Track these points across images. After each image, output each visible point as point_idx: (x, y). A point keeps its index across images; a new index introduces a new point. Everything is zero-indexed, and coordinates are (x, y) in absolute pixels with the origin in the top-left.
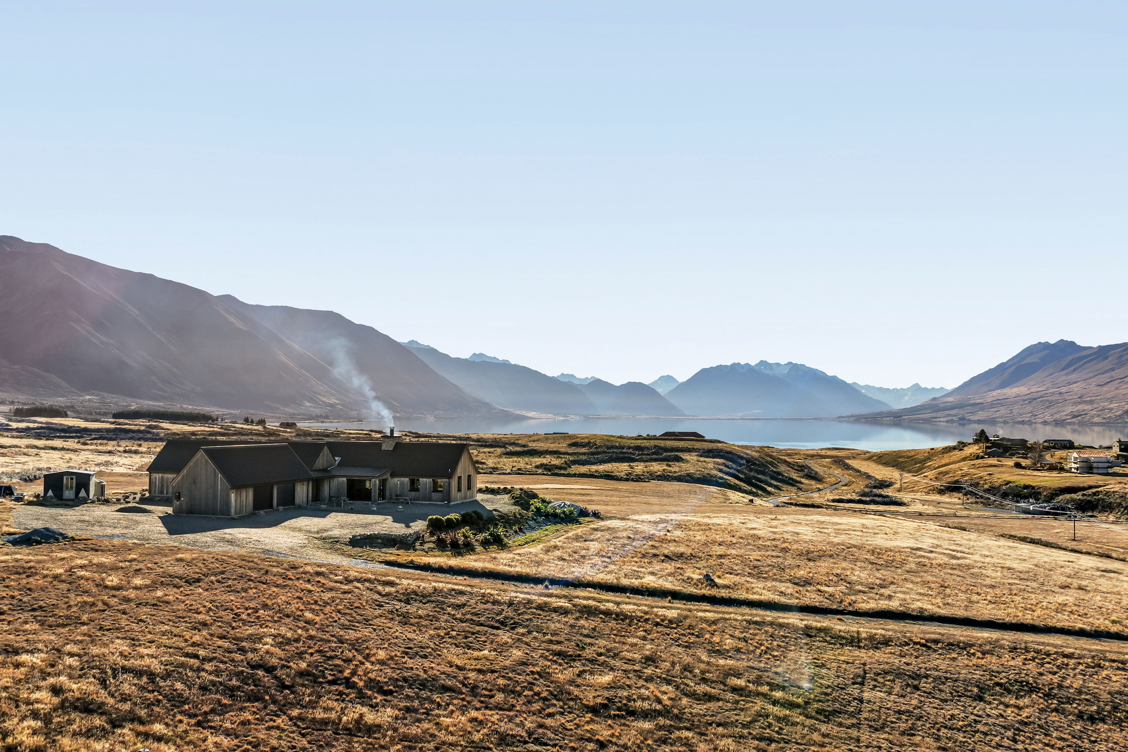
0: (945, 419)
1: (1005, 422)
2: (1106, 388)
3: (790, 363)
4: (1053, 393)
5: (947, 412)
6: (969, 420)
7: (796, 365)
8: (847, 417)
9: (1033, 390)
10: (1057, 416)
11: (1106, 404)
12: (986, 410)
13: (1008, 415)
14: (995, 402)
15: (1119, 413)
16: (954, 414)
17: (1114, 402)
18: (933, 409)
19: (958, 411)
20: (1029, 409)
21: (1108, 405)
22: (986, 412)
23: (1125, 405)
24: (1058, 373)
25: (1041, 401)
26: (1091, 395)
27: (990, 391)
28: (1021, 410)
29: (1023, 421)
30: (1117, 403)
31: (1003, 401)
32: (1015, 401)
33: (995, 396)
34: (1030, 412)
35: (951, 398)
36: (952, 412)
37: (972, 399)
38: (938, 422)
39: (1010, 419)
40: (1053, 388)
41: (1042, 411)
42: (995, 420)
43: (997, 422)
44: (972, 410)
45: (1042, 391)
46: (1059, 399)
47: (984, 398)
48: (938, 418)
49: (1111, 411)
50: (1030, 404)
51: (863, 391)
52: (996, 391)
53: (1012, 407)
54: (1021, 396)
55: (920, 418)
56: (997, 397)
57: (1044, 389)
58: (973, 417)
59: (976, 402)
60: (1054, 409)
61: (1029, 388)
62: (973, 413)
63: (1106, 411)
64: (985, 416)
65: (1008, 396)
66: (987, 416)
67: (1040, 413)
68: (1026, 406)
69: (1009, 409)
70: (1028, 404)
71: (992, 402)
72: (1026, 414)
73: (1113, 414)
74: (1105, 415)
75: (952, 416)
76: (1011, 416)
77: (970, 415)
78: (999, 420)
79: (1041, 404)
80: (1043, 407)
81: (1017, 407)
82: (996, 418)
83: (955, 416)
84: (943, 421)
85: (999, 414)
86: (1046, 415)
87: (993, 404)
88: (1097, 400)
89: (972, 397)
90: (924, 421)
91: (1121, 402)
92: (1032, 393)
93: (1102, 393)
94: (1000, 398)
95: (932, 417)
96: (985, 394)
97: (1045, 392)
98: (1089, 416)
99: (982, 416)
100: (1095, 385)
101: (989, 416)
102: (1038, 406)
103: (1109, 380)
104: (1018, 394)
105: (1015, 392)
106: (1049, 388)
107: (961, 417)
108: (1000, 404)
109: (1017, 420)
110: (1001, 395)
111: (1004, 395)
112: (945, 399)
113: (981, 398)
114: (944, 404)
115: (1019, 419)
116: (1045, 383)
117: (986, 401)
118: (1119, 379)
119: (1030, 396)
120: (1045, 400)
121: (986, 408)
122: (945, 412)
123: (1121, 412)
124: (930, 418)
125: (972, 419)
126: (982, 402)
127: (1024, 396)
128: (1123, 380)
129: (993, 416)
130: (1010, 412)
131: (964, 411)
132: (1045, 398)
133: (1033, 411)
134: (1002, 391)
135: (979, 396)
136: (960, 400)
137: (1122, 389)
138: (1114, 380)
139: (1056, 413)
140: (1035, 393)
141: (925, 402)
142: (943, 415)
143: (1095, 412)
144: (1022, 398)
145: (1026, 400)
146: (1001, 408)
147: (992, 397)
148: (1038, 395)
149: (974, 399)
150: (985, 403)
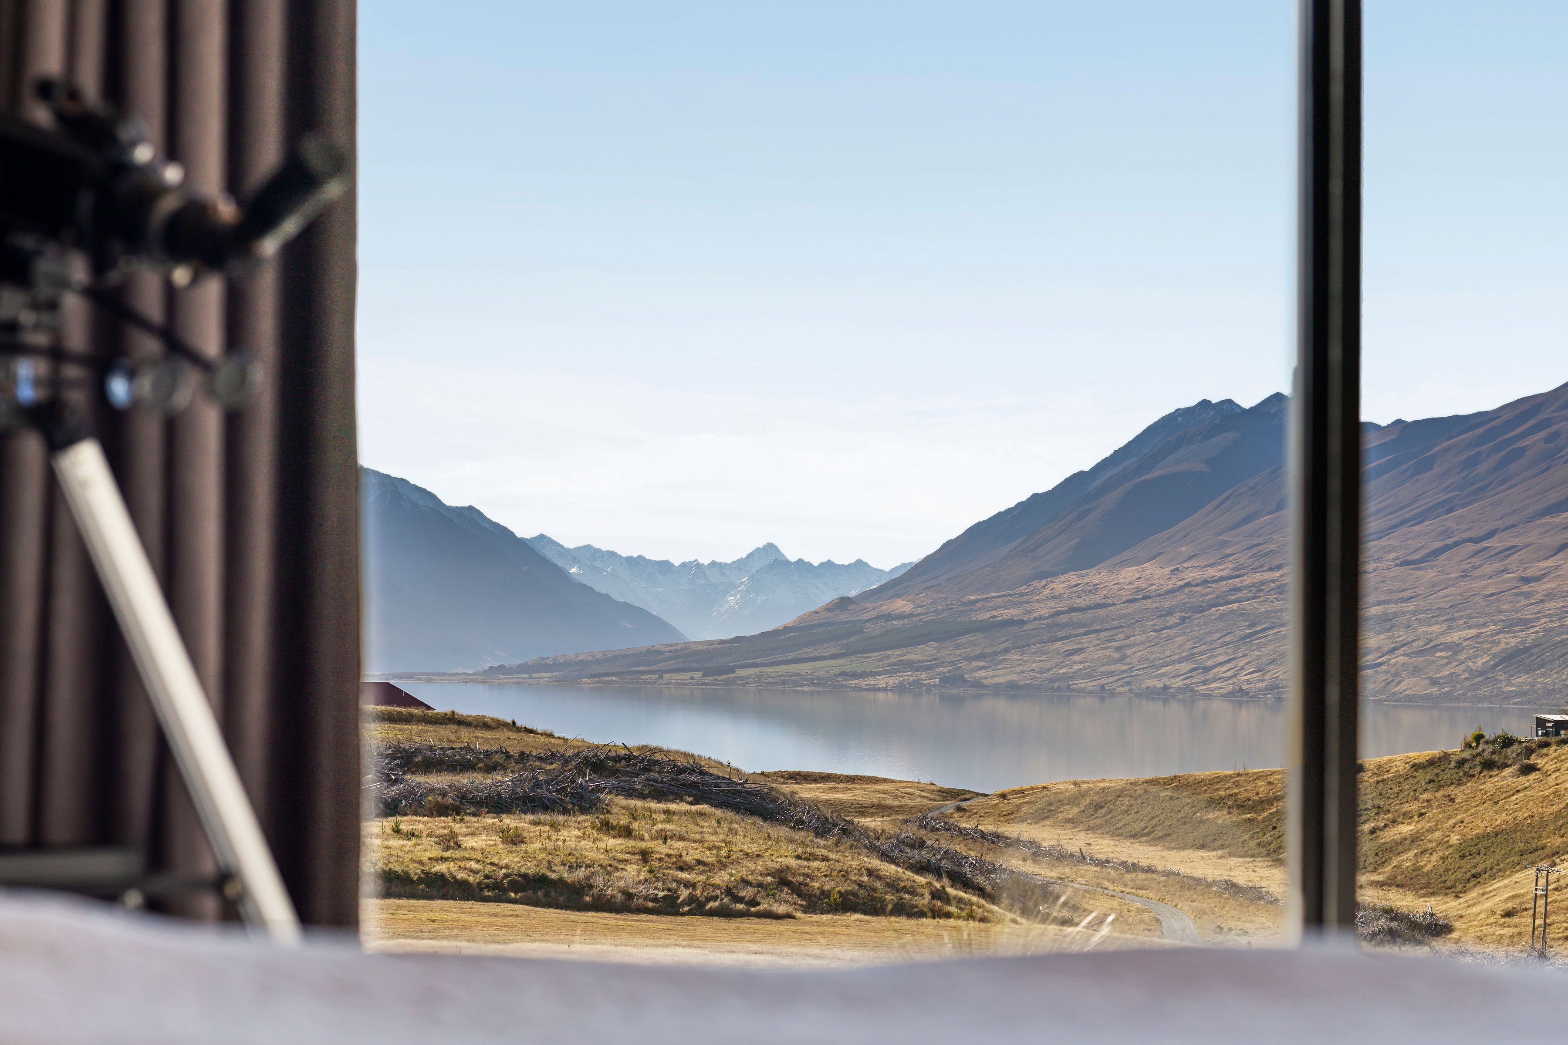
0: (892, 681)
1: (1103, 693)
2: (1429, 574)
4: (1259, 587)
5: (896, 655)
6: (978, 684)
9: (1192, 575)
10: (1279, 673)
11: (1436, 628)
12: (1034, 649)
13: (1112, 668)
14: (1063, 619)
15: (1480, 662)
16: (923, 661)
17: (1461, 622)
18: (845, 641)
19: (935, 648)
20: (1180, 647)
21: (1443, 633)
22: (1033, 653)
23: (1497, 634)
24: (1269, 513)
25: (1221, 617)
26: (1383, 598)
27: (1042, 576)
28: (1155, 649)
29: (1166, 688)
30: (1470, 627)
31: (1089, 615)
32: (1129, 614)
33: (1059, 597)
34: (1184, 654)
35: (905, 602)
36: (915, 655)
37: (979, 605)
38: (869, 690)
39: (1120, 683)
40: (1255, 570)
41: (1227, 654)
42: (1069, 686)
43: (1074, 690)
44: (986, 647)
45: (1222, 579)
46: (1280, 611)
47: (1022, 603)
48: (864, 675)
49: (1456, 653)
50: (1186, 628)
51: (573, 570)
52: (1062, 578)
53: (1122, 636)
54: (1149, 597)
55: (798, 674)
56: (1070, 598)
57: (1225, 573)
58: (991, 673)
59: (996, 617)
60: (1266, 645)
61: (1177, 569)
62: (991, 658)
63: (1438, 654)
64: (1033, 670)
65: (1106, 597)
66: (1041, 672)
67: (1221, 659)
68: (1171, 632)
69: (1114, 644)
70: (1177, 625)
71: (1050, 616)
72: (1172, 663)
73: (1463, 667)
74: (1438, 670)
75: (916, 671)
76: (1124, 672)
77: (981, 664)
78: (1081, 683)
79: (1220, 625)
80: (1227, 639)
81: (1139, 638)
82: (1072, 678)
83: (928, 668)
84: (885, 686)
85: (1081, 663)
86: (1242, 669)
87: (1057, 625)
88: (1404, 613)
89: (978, 597)
90: (819, 685)
91: (1484, 625)
92: (1188, 585)
93: (1419, 591)
94: (1078, 602)
95: (844, 674)
96: (1022, 589)
97: (1231, 581)
98: (1386, 672)
99: (1022, 672)
100: (1394, 560)
101: (1048, 670)
102: (1210, 633)
103: (1438, 544)
104: (1138, 590)
105: (1130, 583)
106: (1244, 568)
107: (949, 671)
108: (1080, 625)
109: (1144, 686)
110: (1083, 591)
111: (1090, 591)
112: (882, 605)
113: (1010, 601)
114: (881, 623)
115: (1150, 683)
116: (1228, 552)
117: (1030, 612)
118: (1470, 540)
119: (1182, 597)
120: (1232, 611)
121: (1034, 640)
122: (889, 652)
123: (1486, 658)
124: (835, 675)
125: (986, 682)
126: (1015, 618)
127: (1159, 595)
128: (1484, 544)
129: (1061, 671)
130: (1117, 655)
131: (958, 652)
132: (1235, 606)
133: (1196, 650)
134: (1083, 576)
135: (1004, 596)
136: (936, 611)
137: (1483, 577)
138: (1456, 544)
139: (1273, 661)
140: (1197, 585)
141: (811, 613)
142: (881, 663)
143: (1402, 659)
144: (1154, 605)
145: (1169, 613)
146: (1085, 639)
147: (1047, 599)
148: (1208, 594)
149: (987, 605)
150: (1025, 619)
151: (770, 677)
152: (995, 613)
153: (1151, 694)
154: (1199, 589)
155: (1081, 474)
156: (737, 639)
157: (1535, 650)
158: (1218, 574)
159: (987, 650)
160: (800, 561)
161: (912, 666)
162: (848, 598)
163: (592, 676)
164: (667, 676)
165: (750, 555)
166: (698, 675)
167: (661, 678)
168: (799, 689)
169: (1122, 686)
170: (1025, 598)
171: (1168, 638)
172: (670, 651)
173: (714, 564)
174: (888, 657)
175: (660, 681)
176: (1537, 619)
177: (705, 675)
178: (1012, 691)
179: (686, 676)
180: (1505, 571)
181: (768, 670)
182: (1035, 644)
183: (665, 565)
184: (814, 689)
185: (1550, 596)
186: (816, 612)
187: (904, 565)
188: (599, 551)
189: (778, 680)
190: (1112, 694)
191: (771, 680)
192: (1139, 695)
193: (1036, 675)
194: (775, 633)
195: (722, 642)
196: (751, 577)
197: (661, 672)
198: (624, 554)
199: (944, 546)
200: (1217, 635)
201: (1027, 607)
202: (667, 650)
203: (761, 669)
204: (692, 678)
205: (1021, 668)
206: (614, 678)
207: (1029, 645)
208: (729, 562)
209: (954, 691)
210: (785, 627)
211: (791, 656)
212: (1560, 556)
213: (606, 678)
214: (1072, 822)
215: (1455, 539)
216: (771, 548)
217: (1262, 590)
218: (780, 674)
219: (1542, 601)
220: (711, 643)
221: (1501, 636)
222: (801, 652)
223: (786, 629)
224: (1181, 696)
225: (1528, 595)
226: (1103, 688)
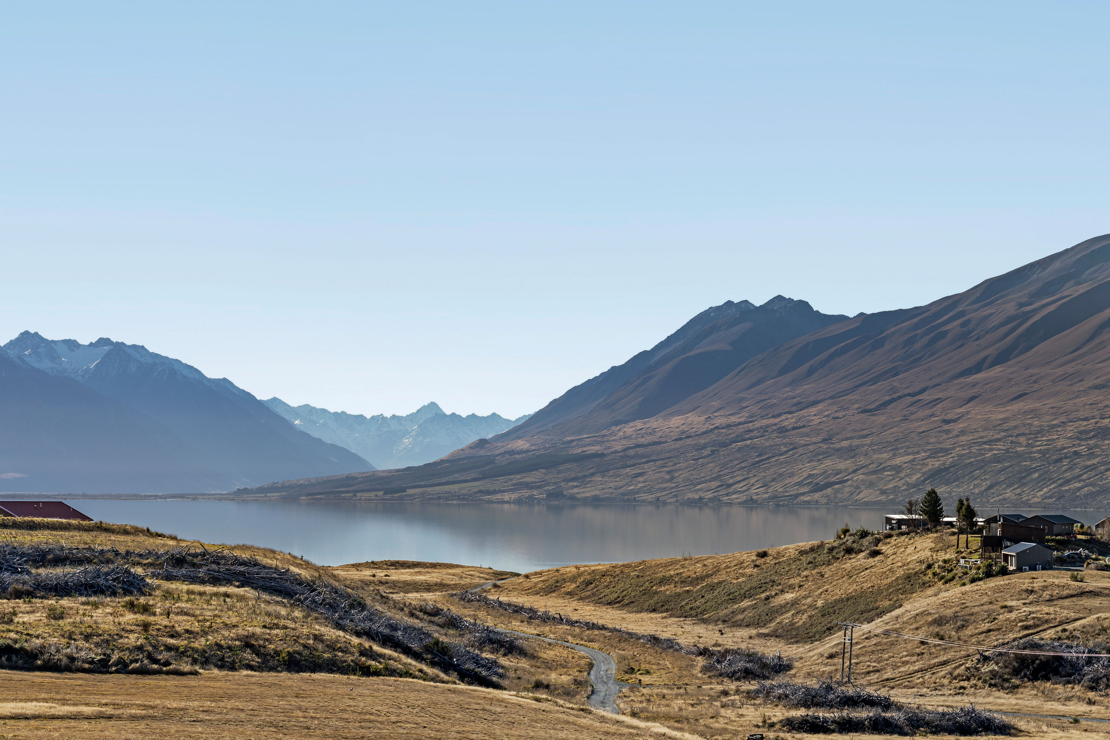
0: (514, 496)
1: (658, 503)
2: (881, 419)
3: (104, 342)
4: (765, 429)
5: (517, 478)
6: (573, 498)
7: (120, 346)
8: (261, 490)
9: (719, 421)
10: (778, 487)
11: (885, 456)
12: (611, 473)
13: (664, 485)
14: (632, 452)
15: (915, 478)
16: (535, 482)
17: (901, 451)
18: (482, 469)
19: (544, 473)
20: (711, 470)
21: (890, 459)
22: (611, 476)
23: (927, 458)
24: (773, 378)
25: (739, 450)
26: (849, 435)
27: (618, 423)
28: (693, 472)
29: (701, 499)
30: (908, 454)
31: (649, 449)
32: (677, 449)
33: (629, 437)
34: (713, 476)
35: (524, 442)
36: (530, 478)
37: (574, 444)
38: (498, 502)
39: (670, 496)
40: (763, 417)
41: (743, 475)
42: (635, 498)
43: (638, 501)
44: (579, 472)
45: (740, 424)
46: (779, 445)
47: (603, 442)
48: (494, 492)
49: (898, 473)
50: (715, 458)
51: (296, 422)
52: (631, 424)
53: (671, 464)
54: (690, 437)
55: (449, 492)
56: (636, 438)
57: (742, 420)
58: (582, 490)
59: (586, 451)
60: (769, 469)
61: (709, 417)
62: (582, 480)
63: (886, 473)
64: (610, 488)
65: (661, 437)
66: (616, 489)
67: (739, 478)
68: (705, 461)
69: (666, 469)
70: (709, 455)
71: (623, 451)
72: (706, 482)
73: (903, 481)
74: (886, 484)
75: (531, 489)
76: (672, 488)
77: (575, 484)
78: (643, 496)
79: (738, 455)
80: (743, 465)
81: (683, 465)
82: (637, 493)
83: (539, 487)
84: (509, 499)
85: (643, 482)
86: (753, 485)
87: (627, 456)
88: (863, 446)
89: (574, 438)
90: (463, 499)
91: (918, 453)
92: (717, 428)
93: (874, 430)
94: (642, 441)
95: (481, 491)
96: (604, 432)
97: (746, 425)
98: (850, 486)
99: (603, 489)
100: (857, 409)
101: (621, 487)
102: (731, 461)
103: (887, 398)
104: (683, 432)
105: (678, 427)
106: (755, 416)
107: (553, 489)
108: (643, 456)
109: (686, 498)
110: (645, 433)
111: (650, 433)
112: (508, 444)
113: (596, 440)
114: (507, 456)
115: (690, 495)
116: (744, 405)
117: (609, 448)
118: (909, 395)
119: (712, 436)
120: (747, 446)
121: (612, 467)
122: (512, 477)
123: (919, 475)
124: (475, 492)
125: (578, 496)
126: (599, 452)
127: (697, 435)
128: (918, 397)
129: (629, 488)
130: (667, 477)
131: (559, 476)
132: (749, 442)
133: (721, 473)
134: (645, 423)
135: (592, 437)
136: (545, 448)
137: (918, 420)
138: (900, 398)
139: (774, 480)
140: (723, 428)
141: (459, 450)
142: (506, 484)
143: (861, 477)
144: (694, 443)
145: (704, 447)
146: (646, 466)
147: (621, 438)
148: (730, 434)
149: (580, 443)
150: (605, 453)
151: (430, 494)
152: (585, 449)
153: (691, 503)
154: (724, 430)
155: (645, 352)
156: (409, 469)
157: (952, 469)
158: (738, 420)
159: (579, 474)
160: (453, 414)
161: (528, 486)
162: (485, 440)
163: (307, 495)
164: (359, 494)
165: (418, 411)
166: (382, 493)
167: (355, 495)
168: (450, 502)
169: (671, 498)
170: (605, 439)
171: (703, 465)
172: (362, 477)
173: (394, 417)
174: (511, 480)
175: (354, 498)
176: (954, 448)
177: (385, 493)
178: (596, 502)
179: (372, 494)
180: (932, 415)
181: (429, 489)
182: (612, 470)
183: (360, 418)
184: (460, 502)
185: (963, 432)
186: (463, 450)
187: (525, 416)
188: (314, 408)
189: (435, 496)
190: (665, 503)
191: (431, 496)
192: (682, 504)
193: (612, 491)
194: (435, 464)
195: (398, 471)
196: (420, 426)
197: (355, 492)
198: (332, 410)
199: (551, 403)
200: (736, 462)
201: (607, 444)
202: (360, 476)
203: (424, 489)
204: (376, 496)
205: (603, 486)
206: (322, 496)
207: (608, 471)
208: (404, 415)
209: (556, 503)
210: (441, 460)
211: (445, 480)
212: (970, 405)
213: (317, 496)
214: (571, 594)
215: (899, 394)
216: (433, 405)
217: (767, 431)
218: (436, 492)
219: (958, 436)
220: (390, 471)
221: (929, 460)
222: (451, 477)
223: (442, 461)
224: (711, 504)
225: (947, 432)
226: (658, 499)
